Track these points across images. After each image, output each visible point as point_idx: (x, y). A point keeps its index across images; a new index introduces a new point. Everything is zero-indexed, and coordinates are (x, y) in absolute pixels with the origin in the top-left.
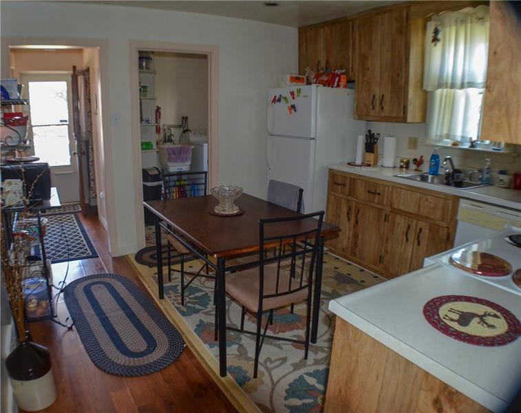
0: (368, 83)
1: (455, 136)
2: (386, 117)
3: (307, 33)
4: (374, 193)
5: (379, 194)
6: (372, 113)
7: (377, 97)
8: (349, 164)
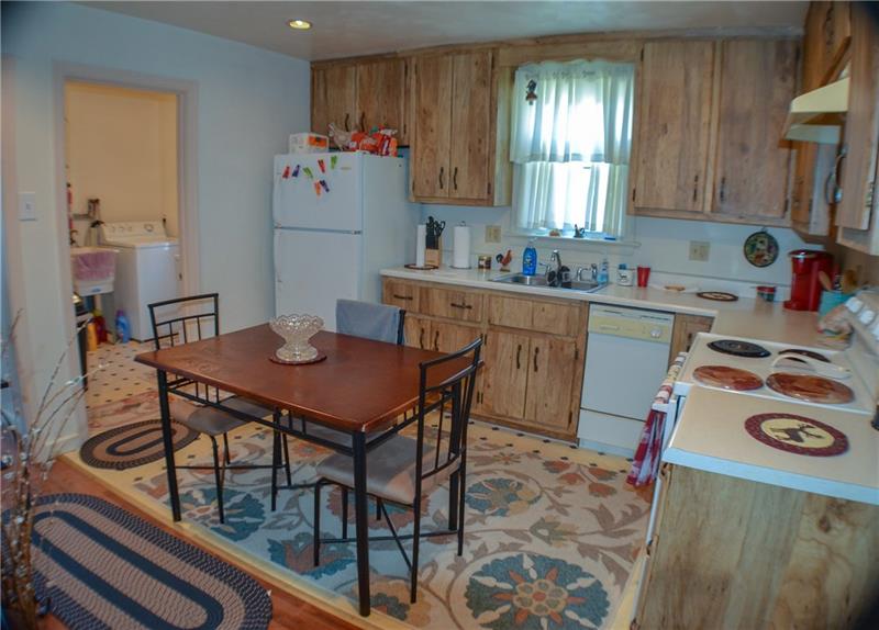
0: (432, 150)
1: (553, 223)
2: (460, 199)
3: (326, 72)
4: (462, 307)
5: (469, 307)
6: (439, 193)
7: (446, 170)
8: (407, 266)
